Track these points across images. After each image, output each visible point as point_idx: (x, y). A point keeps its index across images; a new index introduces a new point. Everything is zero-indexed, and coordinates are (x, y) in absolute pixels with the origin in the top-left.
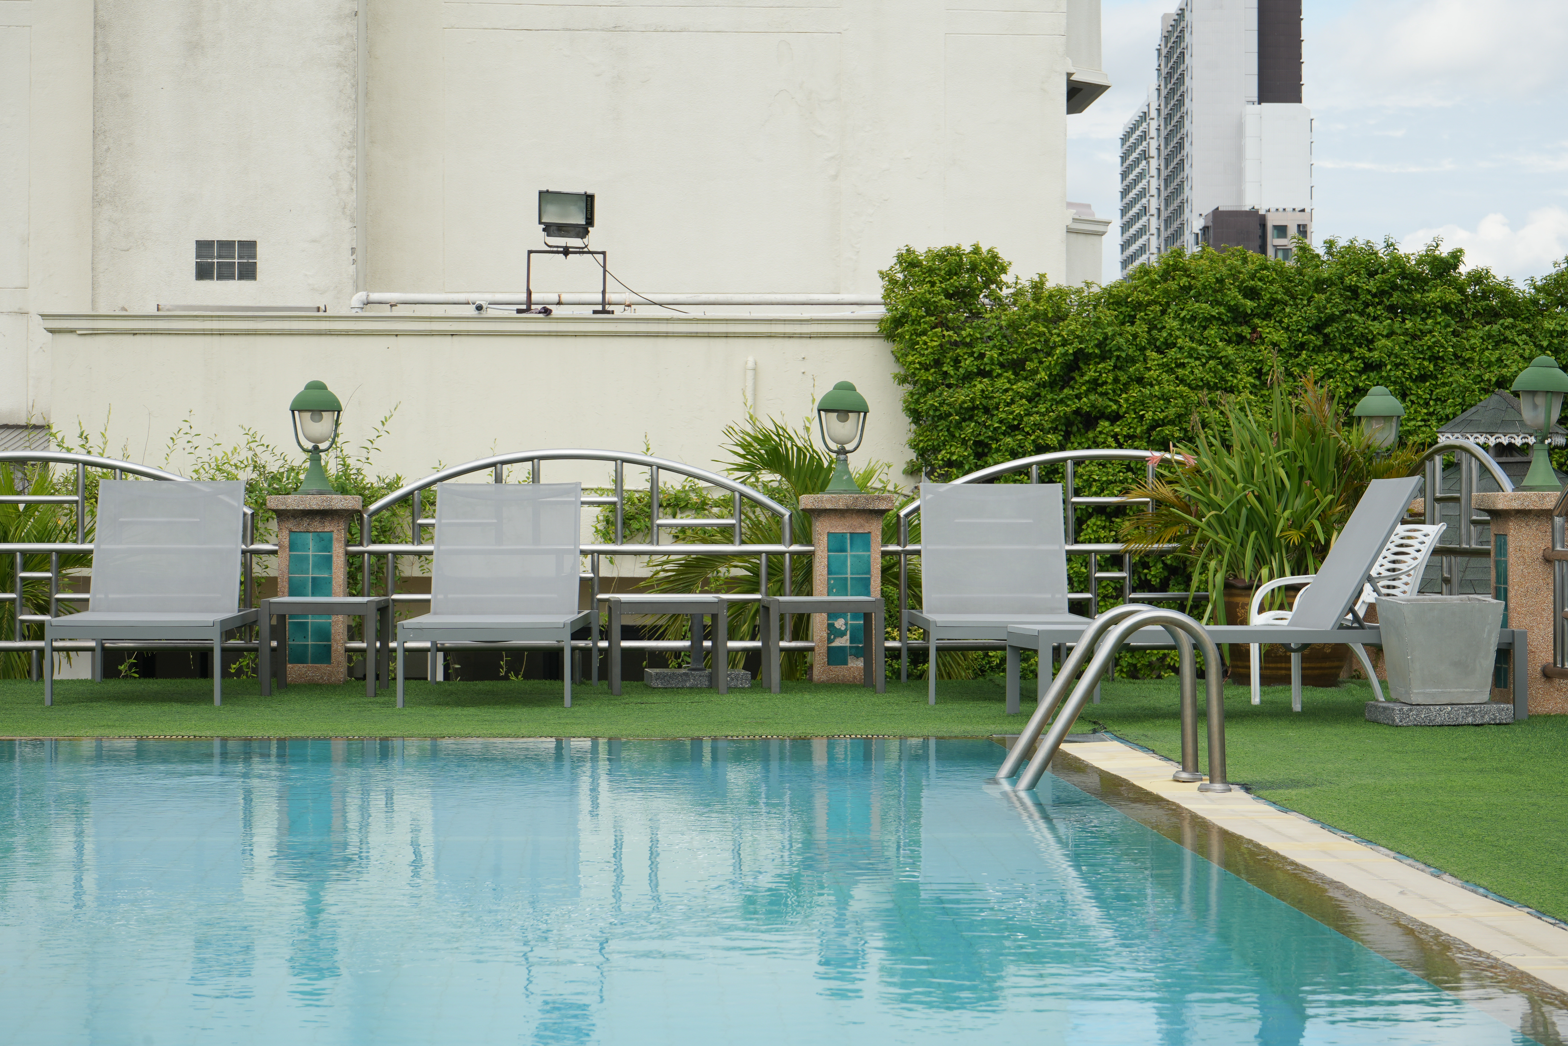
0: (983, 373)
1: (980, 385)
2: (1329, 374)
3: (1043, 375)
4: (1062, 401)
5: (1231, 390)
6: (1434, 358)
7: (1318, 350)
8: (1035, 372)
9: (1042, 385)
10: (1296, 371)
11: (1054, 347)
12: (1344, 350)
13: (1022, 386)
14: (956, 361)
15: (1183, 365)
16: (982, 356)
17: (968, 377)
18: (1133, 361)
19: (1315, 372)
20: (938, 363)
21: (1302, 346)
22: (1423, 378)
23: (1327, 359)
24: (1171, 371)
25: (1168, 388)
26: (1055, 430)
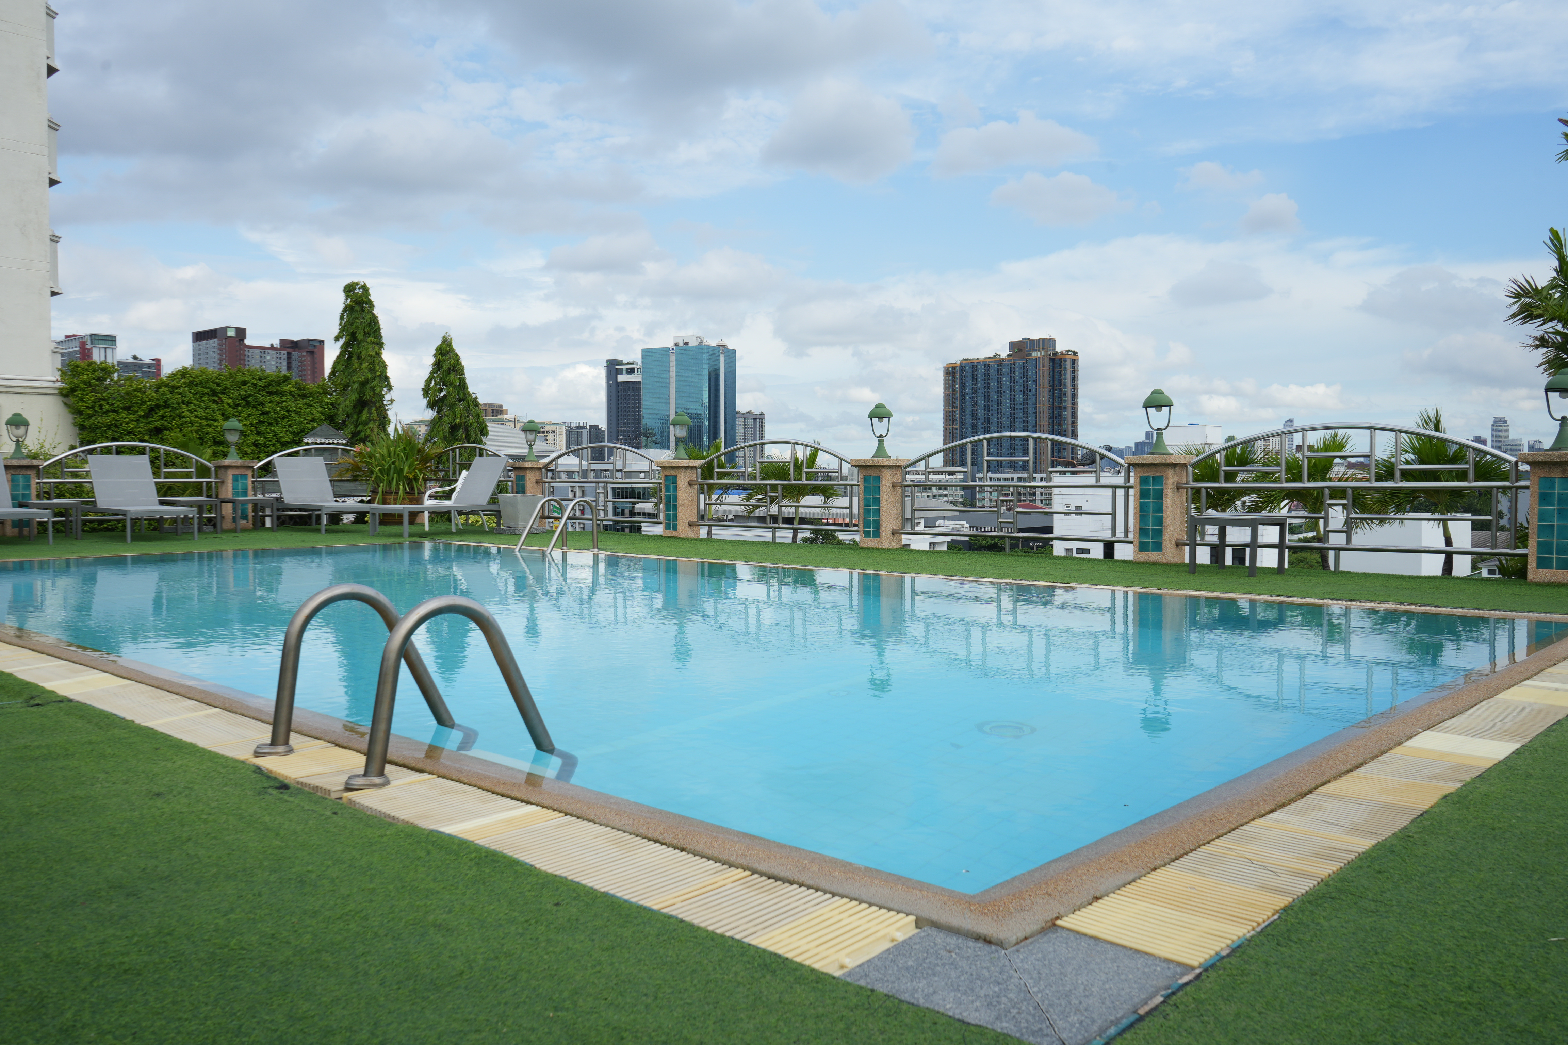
0: (113, 411)
1: (113, 416)
2: (249, 416)
3: (141, 413)
4: (149, 423)
5: (215, 420)
6: (288, 411)
7: (244, 407)
8: (137, 411)
9: (140, 416)
10: (237, 414)
11: (146, 402)
12: (254, 407)
13: (131, 417)
14: (101, 407)
15: (196, 411)
16: (113, 404)
17: (107, 413)
18: (176, 409)
19: (244, 414)
20: (93, 407)
21: (238, 405)
22: (283, 418)
23: (249, 410)
24: (191, 413)
25: (193, 419)
26: (146, 434)
